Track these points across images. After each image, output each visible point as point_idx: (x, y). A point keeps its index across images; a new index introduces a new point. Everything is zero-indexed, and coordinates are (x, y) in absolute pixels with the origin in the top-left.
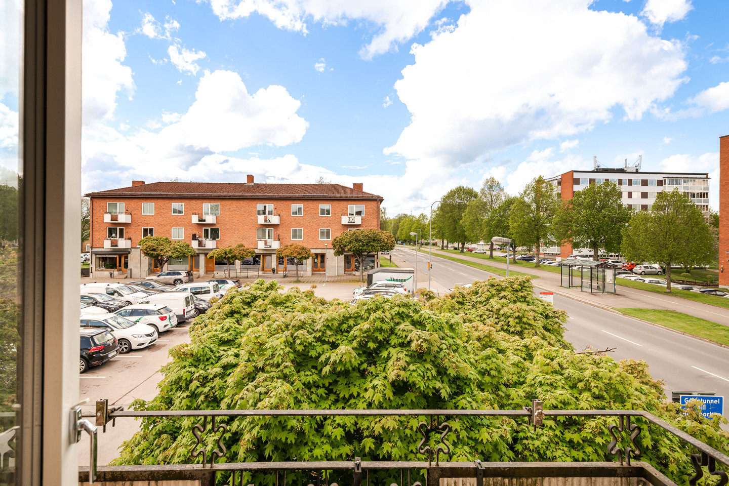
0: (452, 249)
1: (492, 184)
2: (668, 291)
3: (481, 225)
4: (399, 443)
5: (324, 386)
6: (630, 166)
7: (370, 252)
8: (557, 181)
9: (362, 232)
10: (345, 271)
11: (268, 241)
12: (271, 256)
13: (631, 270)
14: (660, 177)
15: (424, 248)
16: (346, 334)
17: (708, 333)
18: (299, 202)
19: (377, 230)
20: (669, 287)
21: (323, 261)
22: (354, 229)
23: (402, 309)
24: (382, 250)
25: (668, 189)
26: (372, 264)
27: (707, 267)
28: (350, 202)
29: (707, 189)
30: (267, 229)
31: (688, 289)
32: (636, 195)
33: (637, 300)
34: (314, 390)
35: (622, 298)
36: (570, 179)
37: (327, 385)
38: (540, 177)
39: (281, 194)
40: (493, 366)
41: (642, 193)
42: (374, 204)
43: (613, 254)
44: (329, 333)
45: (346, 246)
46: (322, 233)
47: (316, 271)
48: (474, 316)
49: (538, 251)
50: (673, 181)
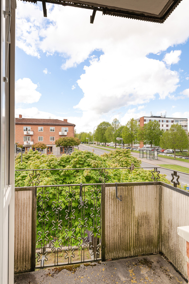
0: (101, 145)
1: (116, 121)
2: (175, 158)
3: (112, 136)
4: (88, 196)
5: (61, 180)
6: (163, 115)
7: (70, 146)
8: (138, 120)
9: (67, 138)
10: (60, 153)
11: (29, 141)
12: (30, 148)
13: (163, 152)
14: (172, 120)
15: (91, 145)
16: (69, 163)
17: (187, 172)
18: (41, 126)
19: (73, 137)
20: (175, 157)
21: (51, 150)
22: (64, 137)
23: (88, 154)
24: (75, 145)
25: (175, 123)
26: (71, 151)
27: (187, 151)
28: (62, 126)
29: (187, 124)
30: (28, 137)
31: (181, 158)
32: (165, 126)
33: (165, 162)
34: (58, 181)
35: (160, 161)
36: (142, 119)
37: (62, 179)
38: (133, 119)
39: (34, 123)
40: (118, 173)
41: (167, 125)
42: (72, 127)
43: (157, 146)
44: (62, 162)
45: (61, 143)
46: (51, 139)
47: (48, 153)
48: (111, 162)
49: (132, 145)
50: (176, 121)
